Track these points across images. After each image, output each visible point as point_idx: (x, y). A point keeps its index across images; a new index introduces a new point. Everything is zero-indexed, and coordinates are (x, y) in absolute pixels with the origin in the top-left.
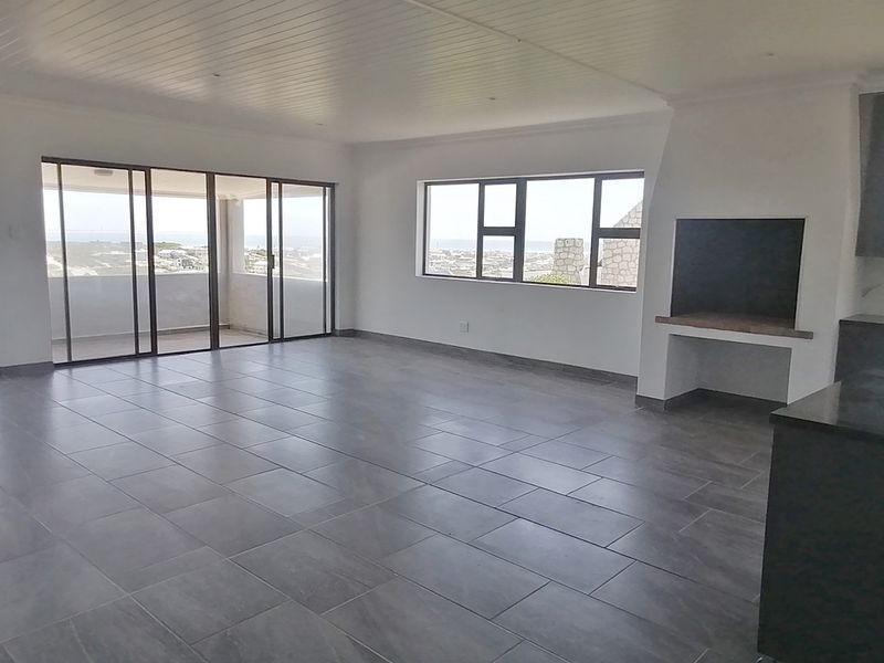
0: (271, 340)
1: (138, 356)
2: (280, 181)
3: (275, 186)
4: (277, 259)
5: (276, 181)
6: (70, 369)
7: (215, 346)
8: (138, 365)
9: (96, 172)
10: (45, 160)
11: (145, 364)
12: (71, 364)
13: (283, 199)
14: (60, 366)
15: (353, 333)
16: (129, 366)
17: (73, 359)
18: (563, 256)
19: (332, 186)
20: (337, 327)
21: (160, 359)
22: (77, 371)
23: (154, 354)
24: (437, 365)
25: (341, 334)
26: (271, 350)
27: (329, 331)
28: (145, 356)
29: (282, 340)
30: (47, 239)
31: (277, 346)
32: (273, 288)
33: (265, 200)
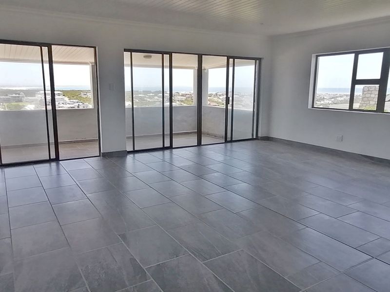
0: (226, 141)
1: (164, 148)
2: (234, 58)
3: (231, 60)
4: (231, 98)
5: (232, 58)
6: (134, 154)
7: (199, 144)
8: (164, 152)
9: (144, 57)
10: (126, 50)
11: (167, 152)
12: (134, 152)
13: (235, 68)
14: (130, 152)
15: (267, 139)
16: (160, 153)
17: (135, 149)
18: (367, 95)
19: (260, 59)
20: (260, 135)
21: (174, 150)
22: (137, 155)
23: (171, 147)
24: (327, 160)
25: (262, 139)
26: (226, 146)
27: (254, 137)
28: (167, 148)
29: (232, 141)
30: (125, 91)
31: (229, 144)
32: (228, 115)
33: (226, 68)
